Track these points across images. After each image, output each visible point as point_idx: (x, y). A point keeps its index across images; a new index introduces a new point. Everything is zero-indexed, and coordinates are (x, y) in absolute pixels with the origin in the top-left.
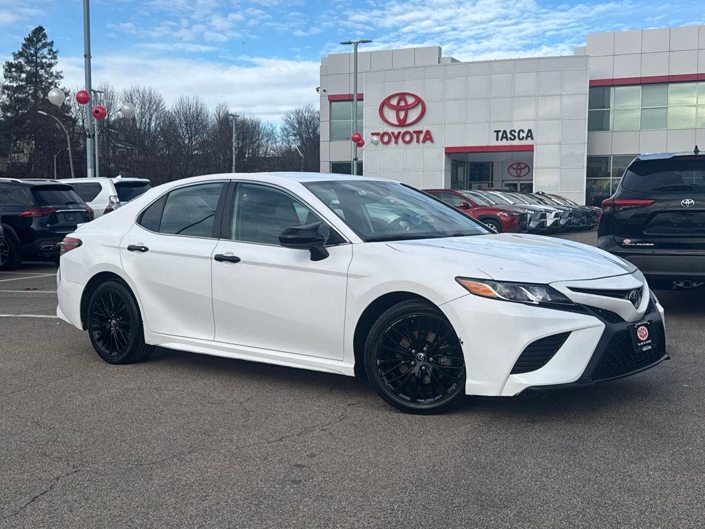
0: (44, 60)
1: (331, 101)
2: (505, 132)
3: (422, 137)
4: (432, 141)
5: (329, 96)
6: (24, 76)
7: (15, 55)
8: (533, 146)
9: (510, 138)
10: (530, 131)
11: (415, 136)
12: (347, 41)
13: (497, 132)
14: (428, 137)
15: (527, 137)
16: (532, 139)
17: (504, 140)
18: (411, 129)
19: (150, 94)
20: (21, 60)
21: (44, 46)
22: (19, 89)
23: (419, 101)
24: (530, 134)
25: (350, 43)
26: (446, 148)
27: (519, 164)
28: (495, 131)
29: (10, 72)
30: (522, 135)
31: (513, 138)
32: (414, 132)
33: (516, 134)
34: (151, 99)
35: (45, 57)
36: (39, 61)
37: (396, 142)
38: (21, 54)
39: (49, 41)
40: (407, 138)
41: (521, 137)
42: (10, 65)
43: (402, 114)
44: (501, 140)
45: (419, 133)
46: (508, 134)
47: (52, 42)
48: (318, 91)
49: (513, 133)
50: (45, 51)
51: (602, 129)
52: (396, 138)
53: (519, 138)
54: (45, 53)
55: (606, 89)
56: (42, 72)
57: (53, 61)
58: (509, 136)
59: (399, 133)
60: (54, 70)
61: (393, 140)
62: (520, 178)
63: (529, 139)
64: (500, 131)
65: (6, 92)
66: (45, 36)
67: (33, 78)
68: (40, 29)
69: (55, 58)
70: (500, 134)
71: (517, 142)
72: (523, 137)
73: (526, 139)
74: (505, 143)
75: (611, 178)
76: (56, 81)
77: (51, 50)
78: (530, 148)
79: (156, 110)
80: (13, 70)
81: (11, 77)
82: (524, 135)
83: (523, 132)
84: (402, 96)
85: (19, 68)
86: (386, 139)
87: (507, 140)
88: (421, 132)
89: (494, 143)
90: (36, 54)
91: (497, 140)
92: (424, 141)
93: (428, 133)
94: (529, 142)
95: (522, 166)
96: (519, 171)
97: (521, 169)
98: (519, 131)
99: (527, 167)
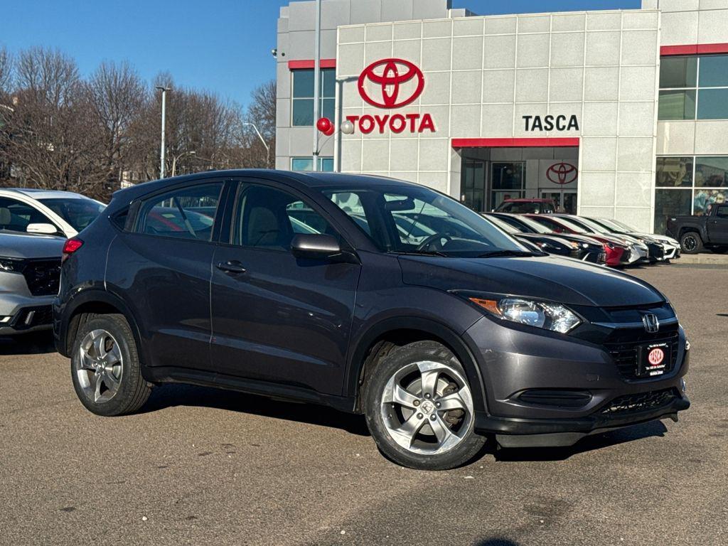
1: (293, 70)
2: (538, 118)
3: (418, 122)
4: (433, 130)
5: (291, 63)
8: (578, 139)
9: (546, 128)
10: (574, 117)
11: (408, 121)
13: (527, 118)
14: (428, 123)
15: (570, 125)
16: (577, 129)
17: (537, 129)
18: (403, 111)
19: (58, 57)
23: (414, 70)
24: (574, 122)
26: (454, 141)
27: (562, 165)
28: (524, 117)
30: (562, 123)
31: (549, 127)
32: (409, 116)
33: (554, 122)
34: (59, 63)
37: (381, 130)
40: (398, 123)
41: (561, 127)
43: (390, 90)
44: (533, 129)
45: (413, 117)
46: (543, 121)
49: (549, 119)
52: (382, 124)
53: (558, 128)
55: (690, 59)
58: (544, 124)
59: (386, 117)
61: (377, 126)
62: (564, 186)
63: (573, 129)
64: (531, 117)
70: (531, 122)
71: (555, 134)
72: (564, 127)
73: (569, 129)
74: (537, 134)
75: (693, 188)
78: (572, 146)
79: (65, 80)
82: (566, 123)
83: (564, 118)
84: (391, 64)
86: (367, 124)
87: (541, 129)
88: (417, 116)
89: (522, 133)
91: (527, 129)
92: (421, 130)
93: (427, 117)
94: (572, 133)
95: (568, 168)
96: (562, 176)
97: (566, 172)
98: (558, 118)
99: (575, 169)
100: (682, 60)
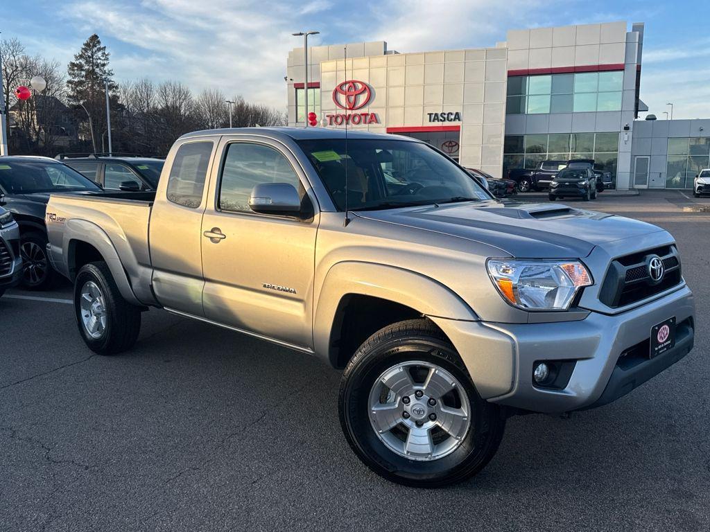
0: (99, 61)
1: (296, 89)
2: (436, 114)
3: (368, 118)
4: (377, 122)
5: (295, 84)
6: (83, 73)
7: (76, 57)
8: (459, 127)
9: (441, 120)
10: (457, 114)
11: (363, 118)
12: (299, 32)
13: (430, 114)
14: (374, 118)
15: (455, 119)
16: (459, 121)
17: (436, 121)
18: (359, 112)
20: (81, 61)
21: (99, 49)
22: (81, 83)
23: (367, 88)
24: (457, 116)
25: (301, 34)
26: (388, 129)
27: (450, 142)
28: (428, 114)
29: (73, 70)
30: (451, 117)
31: (443, 119)
32: (362, 115)
33: (446, 116)
35: (100, 59)
36: (95, 61)
37: (347, 123)
38: (81, 56)
39: (102, 46)
40: (357, 119)
41: (450, 119)
42: (73, 64)
43: (352, 98)
44: (434, 121)
45: (366, 115)
46: (439, 116)
47: (105, 47)
48: (286, 80)
49: (443, 115)
50: (100, 54)
51: (519, 112)
52: (348, 120)
53: (448, 120)
54: (100, 56)
55: (524, 77)
56: (97, 70)
57: (106, 62)
58: (440, 118)
59: (350, 115)
60: (106, 68)
61: (345, 121)
62: (452, 154)
63: (457, 120)
64: (432, 114)
65: (70, 85)
66: (99, 42)
67: (91, 74)
68: (96, 37)
69: (107, 59)
70: (433, 116)
71: (447, 124)
72: (452, 119)
74: (437, 124)
75: (525, 154)
76: (109, 77)
77: (104, 53)
78: (457, 130)
80: (76, 68)
81: (73, 74)
82: (453, 117)
83: (452, 114)
84: (353, 83)
85: (80, 67)
86: (339, 120)
87: (438, 121)
88: (368, 114)
89: (428, 124)
90: (93, 56)
91: (430, 121)
92: (370, 122)
93: (373, 115)
94: (456, 123)
95: (454, 144)
96: (450, 148)
97: (452, 146)
98: (448, 114)
99: (457, 144)
100: (518, 78)
